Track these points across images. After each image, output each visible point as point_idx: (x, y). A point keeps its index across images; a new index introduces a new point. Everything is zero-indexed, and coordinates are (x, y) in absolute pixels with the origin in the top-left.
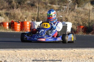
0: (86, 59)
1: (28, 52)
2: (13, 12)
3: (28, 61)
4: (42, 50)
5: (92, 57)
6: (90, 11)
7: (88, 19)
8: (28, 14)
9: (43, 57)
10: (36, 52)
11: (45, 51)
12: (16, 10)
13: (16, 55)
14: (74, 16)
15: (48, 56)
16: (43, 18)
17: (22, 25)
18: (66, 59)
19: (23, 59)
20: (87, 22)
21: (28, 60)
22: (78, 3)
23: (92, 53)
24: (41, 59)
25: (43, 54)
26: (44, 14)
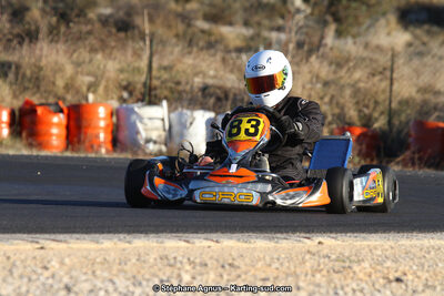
0: (374, 285)
1: (102, 249)
2: (33, 60)
3: (102, 293)
4: (166, 240)
5: (405, 274)
6: (394, 56)
7: (384, 91)
8: (102, 66)
9: (172, 273)
10: (141, 251)
11: (183, 244)
13: (42, 262)
14: (318, 77)
15: (194, 268)
16: (171, 88)
17: (72, 123)
19: (76, 282)
20: (381, 108)
21: (100, 289)
22: (337, 20)
23: (403, 256)
24: (162, 282)
25: (172, 261)
26: (180, 67)
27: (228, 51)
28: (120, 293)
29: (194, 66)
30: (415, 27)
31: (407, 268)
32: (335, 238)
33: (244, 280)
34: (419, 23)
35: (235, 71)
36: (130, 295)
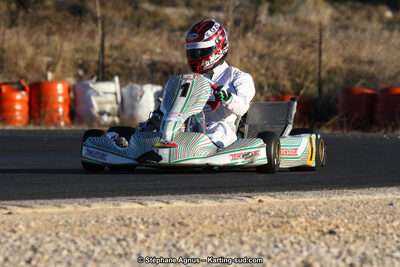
0: (309, 237)
1: (65, 213)
3: (65, 253)
4: (121, 203)
5: (337, 227)
6: (321, 29)
7: (313, 62)
8: (59, 47)
9: (128, 232)
10: (100, 213)
11: (136, 206)
12: (8, 32)
13: (10, 226)
14: (254, 52)
15: (147, 227)
16: (122, 65)
17: (33, 100)
18: (226, 240)
19: (42, 243)
20: (311, 78)
21: (64, 249)
23: (335, 210)
24: (119, 240)
25: (128, 222)
26: (129, 46)
27: (173, 30)
28: (82, 252)
29: (142, 45)
30: (340, 3)
31: (339, 221)
32: (274, 196)
33: (193, 237)
35: (179, 47)
36: (90, 253)
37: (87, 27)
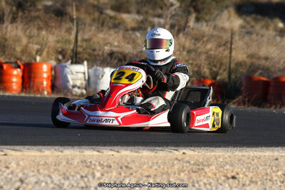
0: (218, 180)
1: (44, 156)
2: (1, 35)
3: (43, 184)
4: (85, 151)
5: (238, 174)
6: (233, 34)
7: (226, 56)
8: (45, 39)
9: (89, 171)
10: (69, 157)
11: (95, 153)
12: (10, 26)
13: (5, 163)
14: (184, 48)
15: (103, 168)
16: (90, 53)
17: (26, 75)
18: (158, 180)
19: (27, 176)
21: (42, 181)
22: (197, 10)
23: (237, 162)
24: (82, 177)
25: (89, 164)
26: (95, 39)
27: (127, 30)
28: (55, 184)
29: (104, 39)
30: (247, 16)
31: (239, 170)
32: (194, 150)
33: (135, 177)
34: (248, 13)
35: (131, 42)
36: (61, 185)
37: (66, 25)
